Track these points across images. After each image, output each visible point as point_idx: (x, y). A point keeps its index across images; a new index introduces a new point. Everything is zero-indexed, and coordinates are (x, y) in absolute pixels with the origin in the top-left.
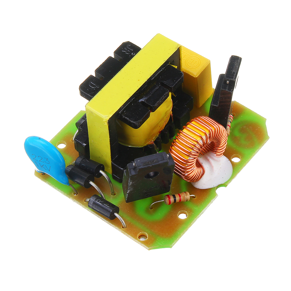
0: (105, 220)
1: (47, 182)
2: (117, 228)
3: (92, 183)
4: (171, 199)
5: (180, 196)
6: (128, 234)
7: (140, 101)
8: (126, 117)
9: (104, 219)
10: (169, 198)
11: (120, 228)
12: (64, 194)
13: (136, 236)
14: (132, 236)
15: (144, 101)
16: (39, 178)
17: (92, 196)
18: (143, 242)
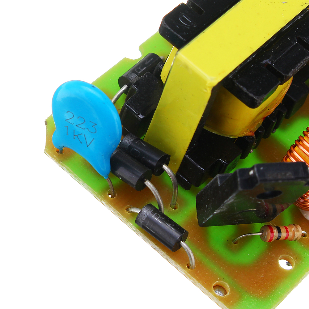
0: (159, 250)
1: (66, 166)
2: (178, 266)
3: (148, 183)
4: (274, 234)
5: (287, 232)
6: (198, 279)
7: (264, 62)
8: (241, 85)
9: (157, 248)
10: (272, 232)
11: (184, 268)
12: (93, 193)
13: (210, 286)
14: (203, 284)
15: (270, 64)
16: (53, 157)
17: (146, 206)
18: (221, 299)
